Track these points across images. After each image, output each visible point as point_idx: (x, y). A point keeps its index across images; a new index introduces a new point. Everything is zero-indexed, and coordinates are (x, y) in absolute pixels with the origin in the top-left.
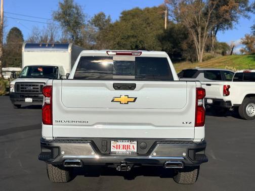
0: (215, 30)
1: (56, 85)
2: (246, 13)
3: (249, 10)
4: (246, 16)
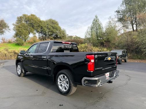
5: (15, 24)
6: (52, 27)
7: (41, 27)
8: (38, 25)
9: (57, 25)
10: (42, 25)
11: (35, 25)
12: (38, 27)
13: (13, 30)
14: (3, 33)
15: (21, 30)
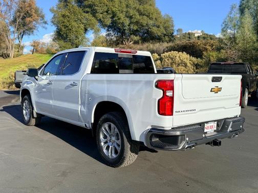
0: (22, 34)
1: (178, 79)
2: (44, 25)
3: (46, 23)
4: (44, 27)
5: (55, 9)
6: (139, 11)
7: (113, 12)
8: (106, 10)
9: (150, 5)
10: (114, 9)
11: (99, 10)
12: (106, 13)
13: (52, 24)
14: (33, 31)
15: (68, 21)
